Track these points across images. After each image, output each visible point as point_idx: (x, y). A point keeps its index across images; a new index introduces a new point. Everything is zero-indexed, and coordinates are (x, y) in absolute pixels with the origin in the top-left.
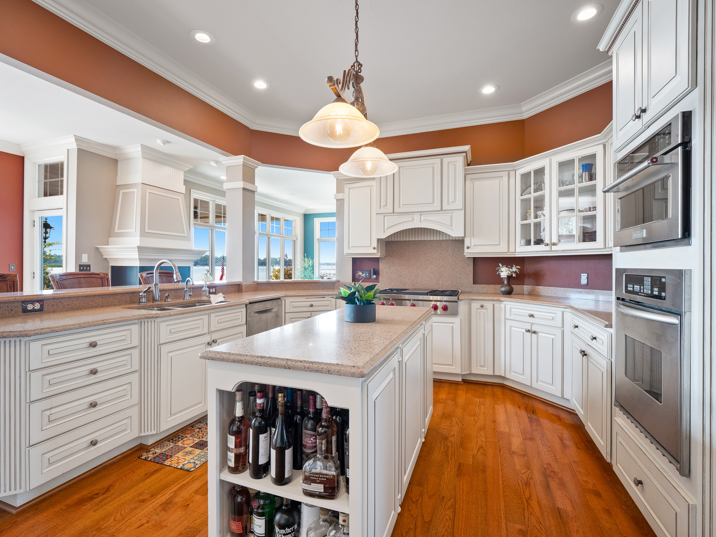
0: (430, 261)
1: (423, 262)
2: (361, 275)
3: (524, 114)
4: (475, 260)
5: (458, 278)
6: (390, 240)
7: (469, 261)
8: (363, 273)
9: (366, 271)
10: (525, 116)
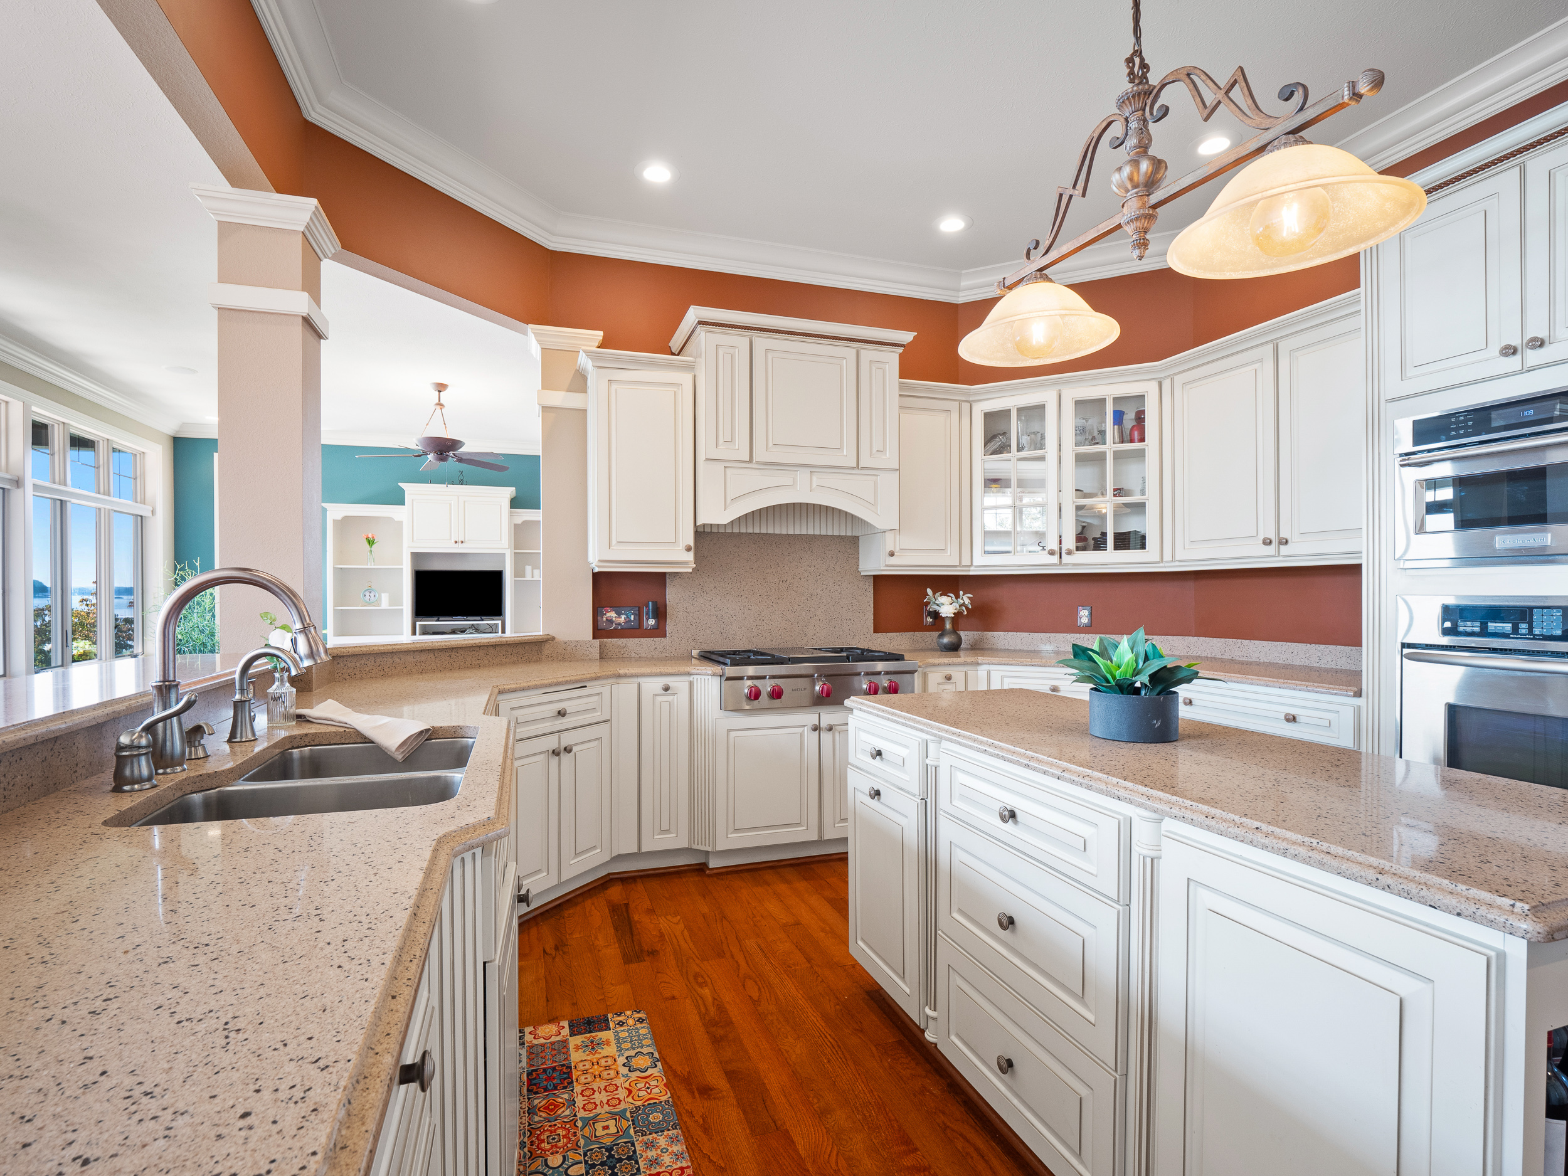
0: (788, 582)
1: (773, 585)
2: (614, 619)
3: (961, 294)
4: (879, 581)
5: (845, 621)
6: (736, 530)
7: (867, 583)
8: (619, 614)
9: (629, 609)
10: (962, 298)
